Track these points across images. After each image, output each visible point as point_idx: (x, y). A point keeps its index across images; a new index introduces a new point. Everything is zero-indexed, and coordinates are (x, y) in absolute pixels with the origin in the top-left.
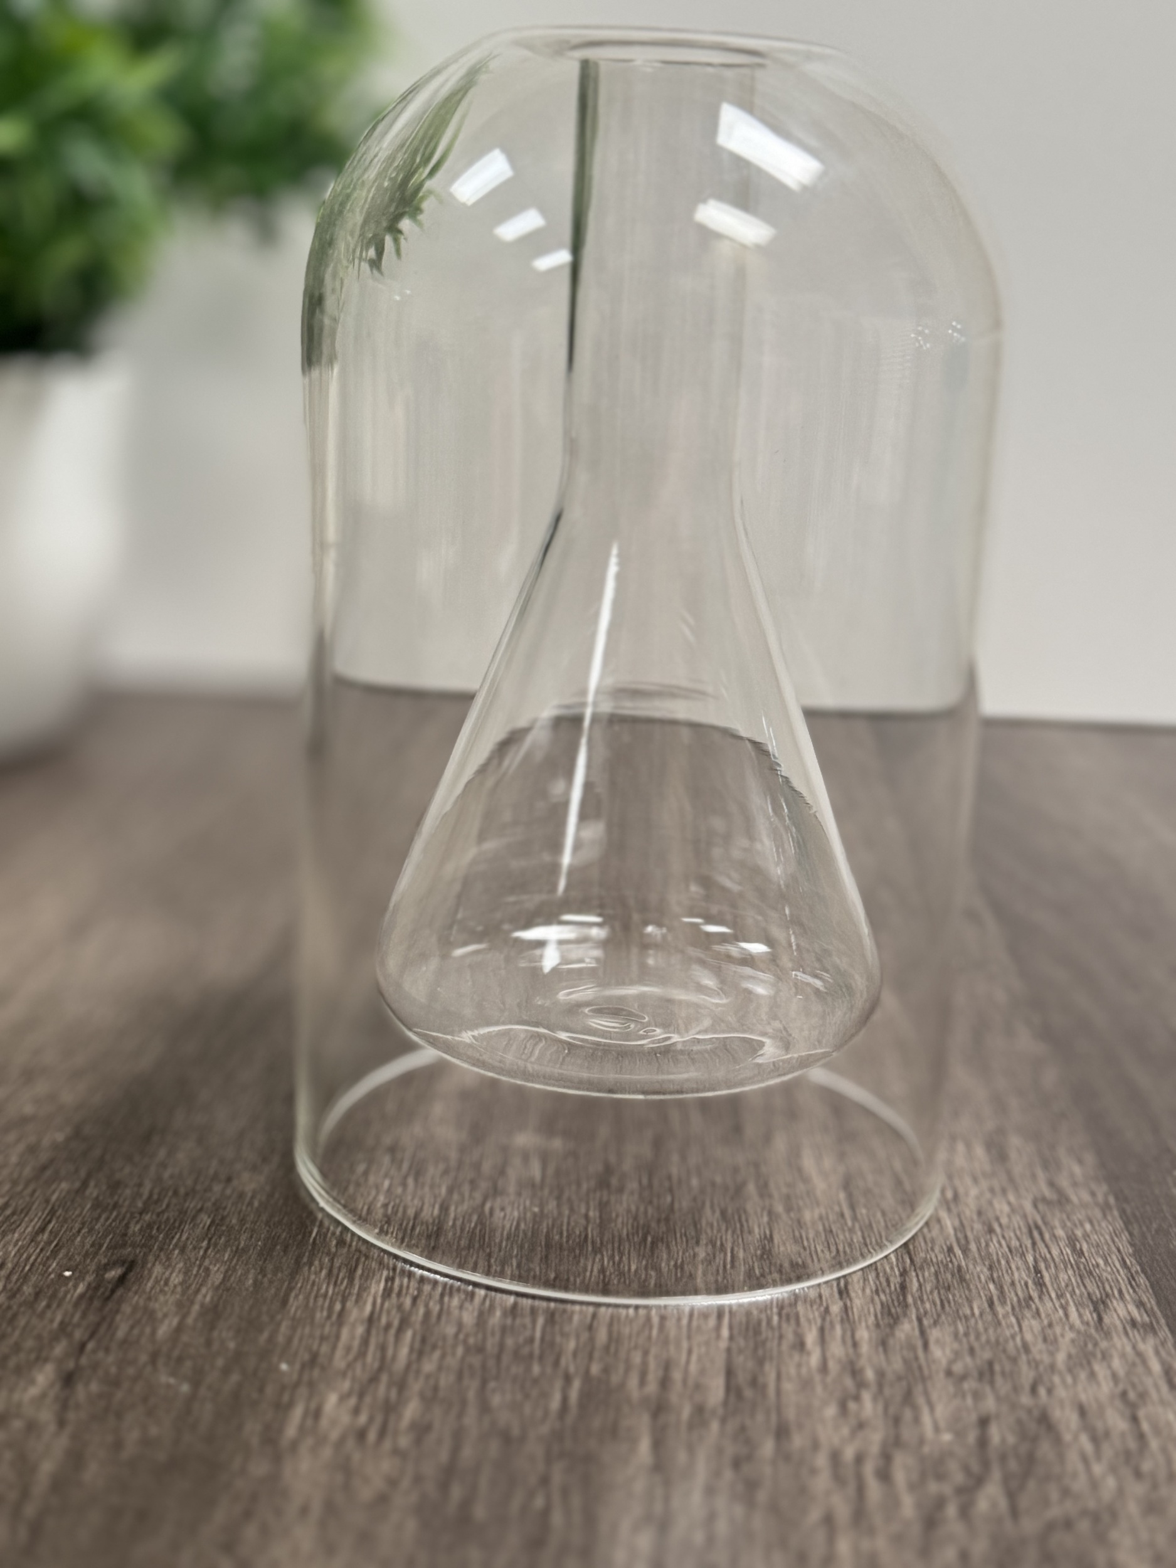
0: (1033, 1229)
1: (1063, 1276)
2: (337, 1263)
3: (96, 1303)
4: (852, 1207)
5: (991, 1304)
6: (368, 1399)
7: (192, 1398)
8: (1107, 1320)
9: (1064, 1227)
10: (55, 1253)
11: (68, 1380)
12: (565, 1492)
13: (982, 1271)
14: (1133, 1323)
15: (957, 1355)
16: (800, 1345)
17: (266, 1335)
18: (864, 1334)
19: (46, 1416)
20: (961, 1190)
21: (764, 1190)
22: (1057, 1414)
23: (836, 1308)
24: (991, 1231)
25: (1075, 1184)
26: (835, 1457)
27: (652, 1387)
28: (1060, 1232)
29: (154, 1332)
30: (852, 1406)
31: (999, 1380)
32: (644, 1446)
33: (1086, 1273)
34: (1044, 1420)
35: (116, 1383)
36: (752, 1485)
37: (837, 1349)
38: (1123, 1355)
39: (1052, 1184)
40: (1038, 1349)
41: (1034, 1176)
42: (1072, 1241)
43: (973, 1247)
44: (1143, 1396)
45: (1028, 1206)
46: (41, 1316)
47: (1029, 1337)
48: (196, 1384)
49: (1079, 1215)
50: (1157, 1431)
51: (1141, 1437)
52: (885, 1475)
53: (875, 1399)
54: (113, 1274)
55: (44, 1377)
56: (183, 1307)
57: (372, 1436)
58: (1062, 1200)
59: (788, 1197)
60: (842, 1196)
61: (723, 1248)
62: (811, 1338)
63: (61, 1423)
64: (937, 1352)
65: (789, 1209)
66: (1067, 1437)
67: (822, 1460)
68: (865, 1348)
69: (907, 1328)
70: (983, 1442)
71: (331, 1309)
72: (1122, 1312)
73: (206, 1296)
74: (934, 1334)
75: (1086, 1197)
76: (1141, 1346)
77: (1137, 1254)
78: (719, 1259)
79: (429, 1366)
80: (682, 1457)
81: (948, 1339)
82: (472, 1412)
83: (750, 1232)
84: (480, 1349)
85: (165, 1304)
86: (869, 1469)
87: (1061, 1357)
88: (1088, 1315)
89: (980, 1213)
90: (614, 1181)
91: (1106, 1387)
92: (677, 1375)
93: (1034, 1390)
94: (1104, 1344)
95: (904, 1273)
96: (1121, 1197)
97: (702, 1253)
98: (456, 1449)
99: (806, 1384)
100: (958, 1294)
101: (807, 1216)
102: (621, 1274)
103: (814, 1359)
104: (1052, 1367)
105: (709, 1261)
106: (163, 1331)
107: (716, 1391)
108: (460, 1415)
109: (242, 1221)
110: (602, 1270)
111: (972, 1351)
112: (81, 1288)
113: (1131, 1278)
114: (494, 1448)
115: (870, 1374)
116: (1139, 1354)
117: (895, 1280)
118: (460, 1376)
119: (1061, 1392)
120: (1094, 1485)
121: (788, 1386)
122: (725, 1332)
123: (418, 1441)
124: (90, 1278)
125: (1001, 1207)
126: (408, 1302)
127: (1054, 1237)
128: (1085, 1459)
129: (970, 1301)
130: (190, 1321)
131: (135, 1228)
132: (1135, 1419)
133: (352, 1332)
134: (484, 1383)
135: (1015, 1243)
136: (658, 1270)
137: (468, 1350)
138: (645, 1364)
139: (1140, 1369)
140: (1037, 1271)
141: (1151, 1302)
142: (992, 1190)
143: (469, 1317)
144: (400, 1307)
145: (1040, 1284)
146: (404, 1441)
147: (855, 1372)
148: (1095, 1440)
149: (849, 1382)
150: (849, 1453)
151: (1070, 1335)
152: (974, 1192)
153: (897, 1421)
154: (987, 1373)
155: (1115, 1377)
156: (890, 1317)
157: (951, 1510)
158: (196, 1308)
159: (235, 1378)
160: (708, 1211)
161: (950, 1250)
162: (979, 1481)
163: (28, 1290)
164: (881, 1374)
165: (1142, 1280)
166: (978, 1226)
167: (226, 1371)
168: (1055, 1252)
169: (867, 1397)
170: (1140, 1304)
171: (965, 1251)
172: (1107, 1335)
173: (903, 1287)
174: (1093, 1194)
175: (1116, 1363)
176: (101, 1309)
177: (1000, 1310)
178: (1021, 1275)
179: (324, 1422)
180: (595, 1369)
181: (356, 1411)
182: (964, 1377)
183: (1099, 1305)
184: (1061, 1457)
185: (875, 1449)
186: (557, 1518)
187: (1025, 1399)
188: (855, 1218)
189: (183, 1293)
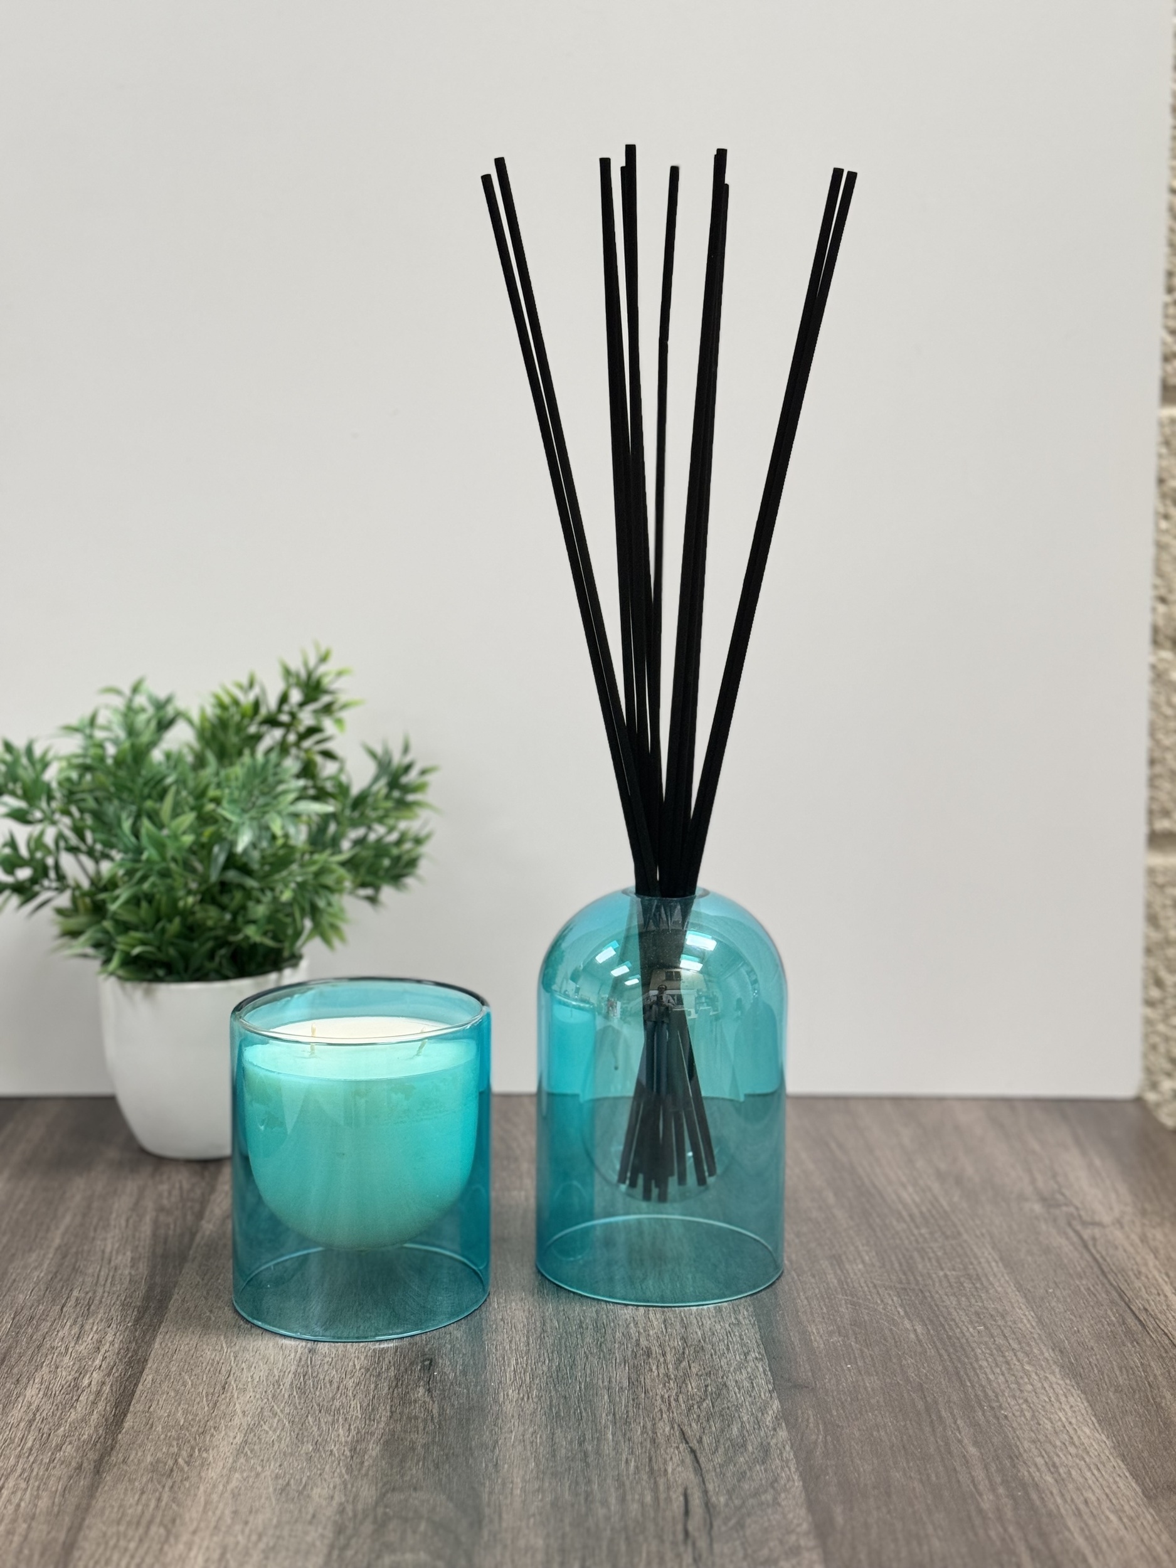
0: (728, 1333)
1: (736, 1347)
2: (498, 1356)
3: (426, 1371)
4: (666, 1329)
5: (712, 1355)
6: (521, 1391)
7: (468, 1393)
8: (748, 1358)
9: (738, 1331)
10: (405, 1358)
11: (429, 1390)
12: (585, 1409)
13: (710, 1346)
14: (756, 1358)
15: (700, 1370)
16: (651, 1370)
17: (483, 1377)
18: (670, 1366)
19: (428, 1399)
20: (704, 1322)
21: (636, 1324)
22: (728, 1383)
23: (662, 1360)
24: (714, 1334)
25: (744, 1318)
26: (662, 1397)
27: (606, 1383)
28: (737, 1334)
29: (448, 1378)
30: (667, 1384)
31: (712, 1375)
32: (606, 1397)
33: (743, 1345)
34: (725, 1385)
35: (444, 1390)
36: (638, 1405)
37: (662, 1371)
38: (751, 1367)
39: (736, 1318)
40: (725, 1367)
41: (731, 1316)
42: (740, 1336)
43: (707, 1340)
44: (756, 1377)
45: (727, 1326)
46: (411, 1375)
47: (722, 1363)
48: (468, 1390)
49: (745, 1327)
50: (758, 1385)
51: (753, 1387)
52: (677, 1400)
53: (674, 1383)
54: (427, 1363)
55: (421, 1390)
56: (454, 1370)
57: (526, 1399)
58: (739, 1323)
59: (645, 1327)
60: (663, 1326)
61: (623, 1344)
62: (654, 1368)
63: (434, 1402)
64: (694, 1370)
65: (645, 1331)
66: (731, 1388)
67: (658, 1398)
68: (671, 1370)
69: (684, 1364)
70: (706, 1391)
71: (501, 1368)
72: (753, 1355)
73: (459, 1367)
74: (692, 1365)
75: (747, 1322)
76: (757, 1364)
77: (762, 1338)
78: (622, 1347)
79: (537, 1381)
80: (618, 1399)
81: (697, 1366)
82: (553, 1393)
83: (632, 1338)
84: (551, 1377)
85: (447, 1370)
86: (672, 1399)
87: (732, 1369)
88: (742, 1357)
89: (710, 1329)
90: (584, 1326)
91: (745, 1375)
92: (614, 1380)
93: (722, 1377)
94: (746, 1365)
95: (684, 1349)
96: (759, 1321)
97: (617, 1346)
98: (551, 1402)
99: (653, 1380)
100: (701, 1354)
101: (651, 1332)
102: (591, 1353)
103: (656, 1373)
104: (729, 1371)
105: (619, 1348)
106: (451, 1376)
107: (626, 1383)
108: (550, 1392)
109: (461, 1345)
110: (585, 1353)
111: (704, 1369)
112: (419, 1368)
113: (758, 1346)
114: (562, 1401)
115: (673, 1376)
116: (757, 1367)
117: (681, 1351)
118: (547, 1384)
119: (730, 1377)
120: (737, 1399)
121: (648, 1381)
122: (627, 1368)
123: (540, 1399)
124: (420, 1364)
125: (718, 1327)
126: (525, 1366)
127: (735, 1335)
128: (735, 1393)
129: (705, 1355)
130: (458, 1374)
131: (427, 1350)
132: (752, 1383)
133: (509, 1375)
134: (555, 1386)
135: (721, 1338)
136: (603, 1352)
137: (547, 1377)
138: (603, 1377)
139: (757, 1370)
140: (728, 1345)
141: (763, 1352)
142: (715, 1322)
143: (545, 1369)
144: (522, 1367)
145: (728, 1349)
146: (535, 1400)
147: (667, 1375)
148: (739, 1389)
149: (666, 1379)
150: (666, 1396)
151: (736, 1363)
152: (709, 1322)
153: (680, 1388)
154: (709, 1374)
155: (748, 1373)
156: (679, 1361)
157: (696, 1407)
158: (458, 1370)
159: (479, 1388)
160: (618, 1333)
161: (700, 1341)
162: (704, 1400)
163: (402, 1368)
164: (676, 1376)
165: (762, 1346)
166: (709, 1333)
167: (476, 1386)
168: (734, 1339)
169: (671, 1382)
170: (759, 1353)
171: (705, 1341)
172: (748, 1362)
173: (684, 1353)
174: (750, 1321)
175: (749, 1370)
176: (429, 1372)
177: (714, 1356)
178: (722, 1347)
179: (510, 1397)
180: (588, 1380)
181: (519, 1393)
182: (701, 1375)
183: (746, 1354)
184: (728, 1393)
185: (674, 1394)
186: (584, 1414)
187: (720, 1380)
188: (666, 1332)
189: (452, 1366)
